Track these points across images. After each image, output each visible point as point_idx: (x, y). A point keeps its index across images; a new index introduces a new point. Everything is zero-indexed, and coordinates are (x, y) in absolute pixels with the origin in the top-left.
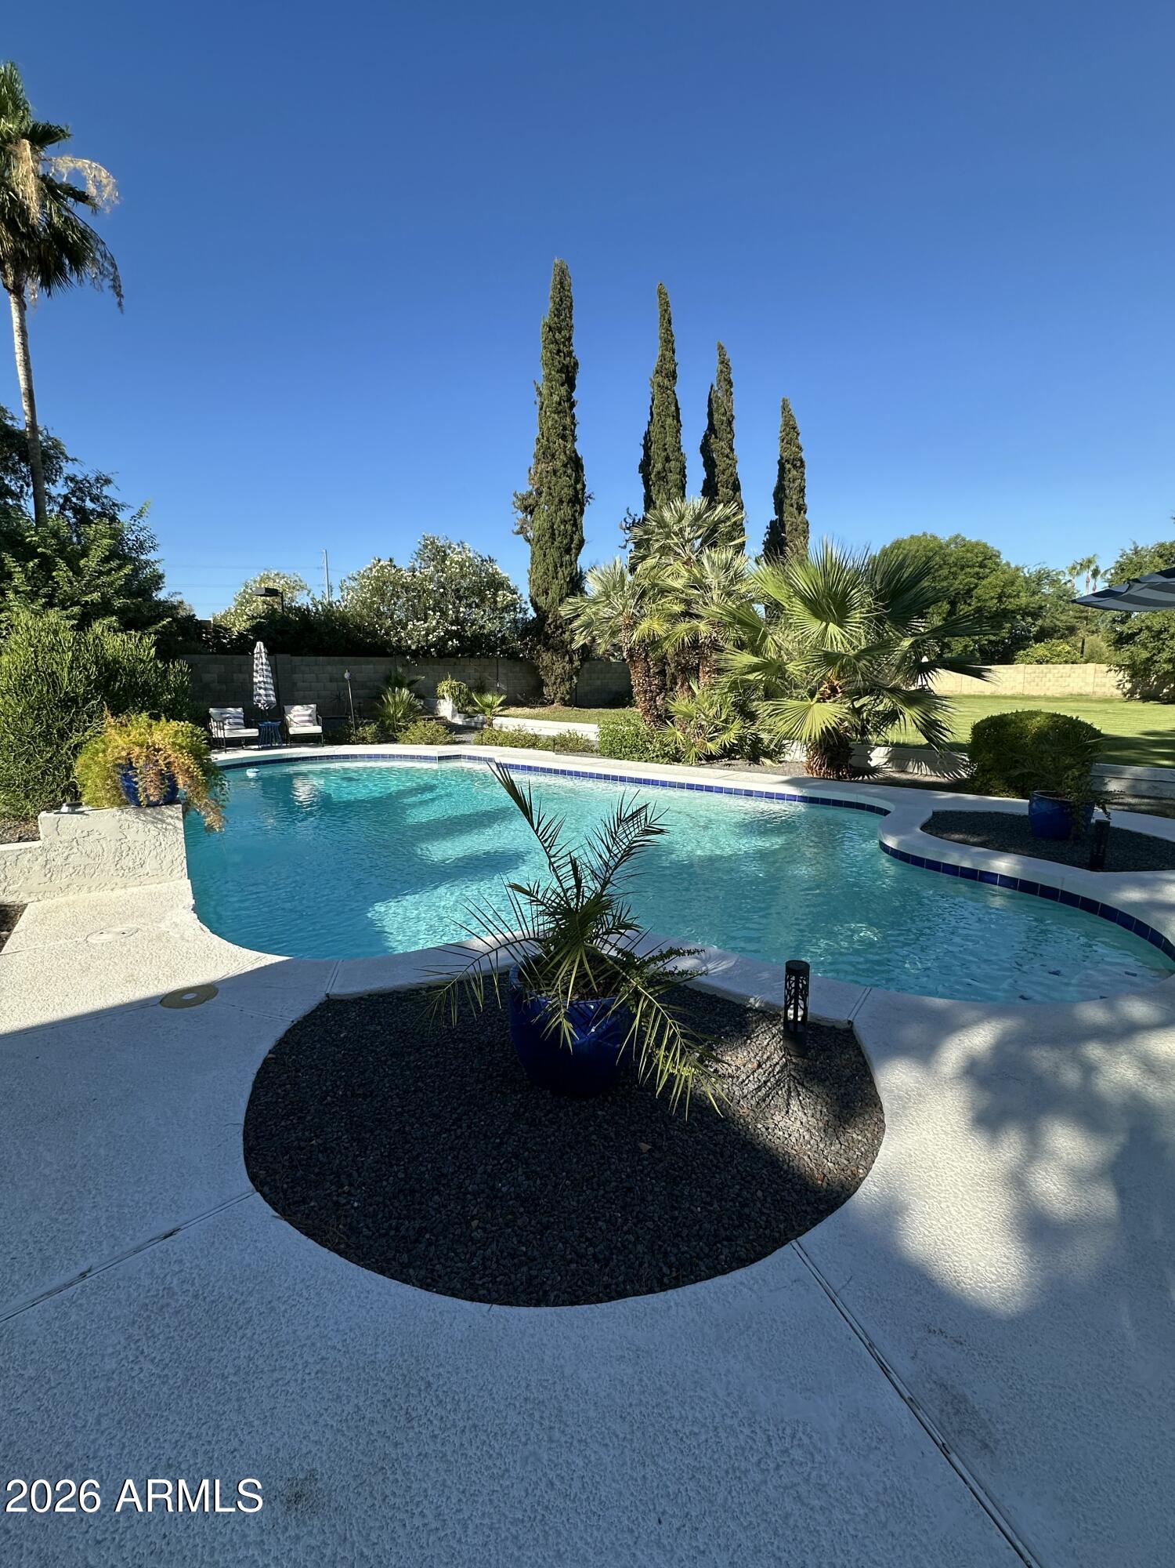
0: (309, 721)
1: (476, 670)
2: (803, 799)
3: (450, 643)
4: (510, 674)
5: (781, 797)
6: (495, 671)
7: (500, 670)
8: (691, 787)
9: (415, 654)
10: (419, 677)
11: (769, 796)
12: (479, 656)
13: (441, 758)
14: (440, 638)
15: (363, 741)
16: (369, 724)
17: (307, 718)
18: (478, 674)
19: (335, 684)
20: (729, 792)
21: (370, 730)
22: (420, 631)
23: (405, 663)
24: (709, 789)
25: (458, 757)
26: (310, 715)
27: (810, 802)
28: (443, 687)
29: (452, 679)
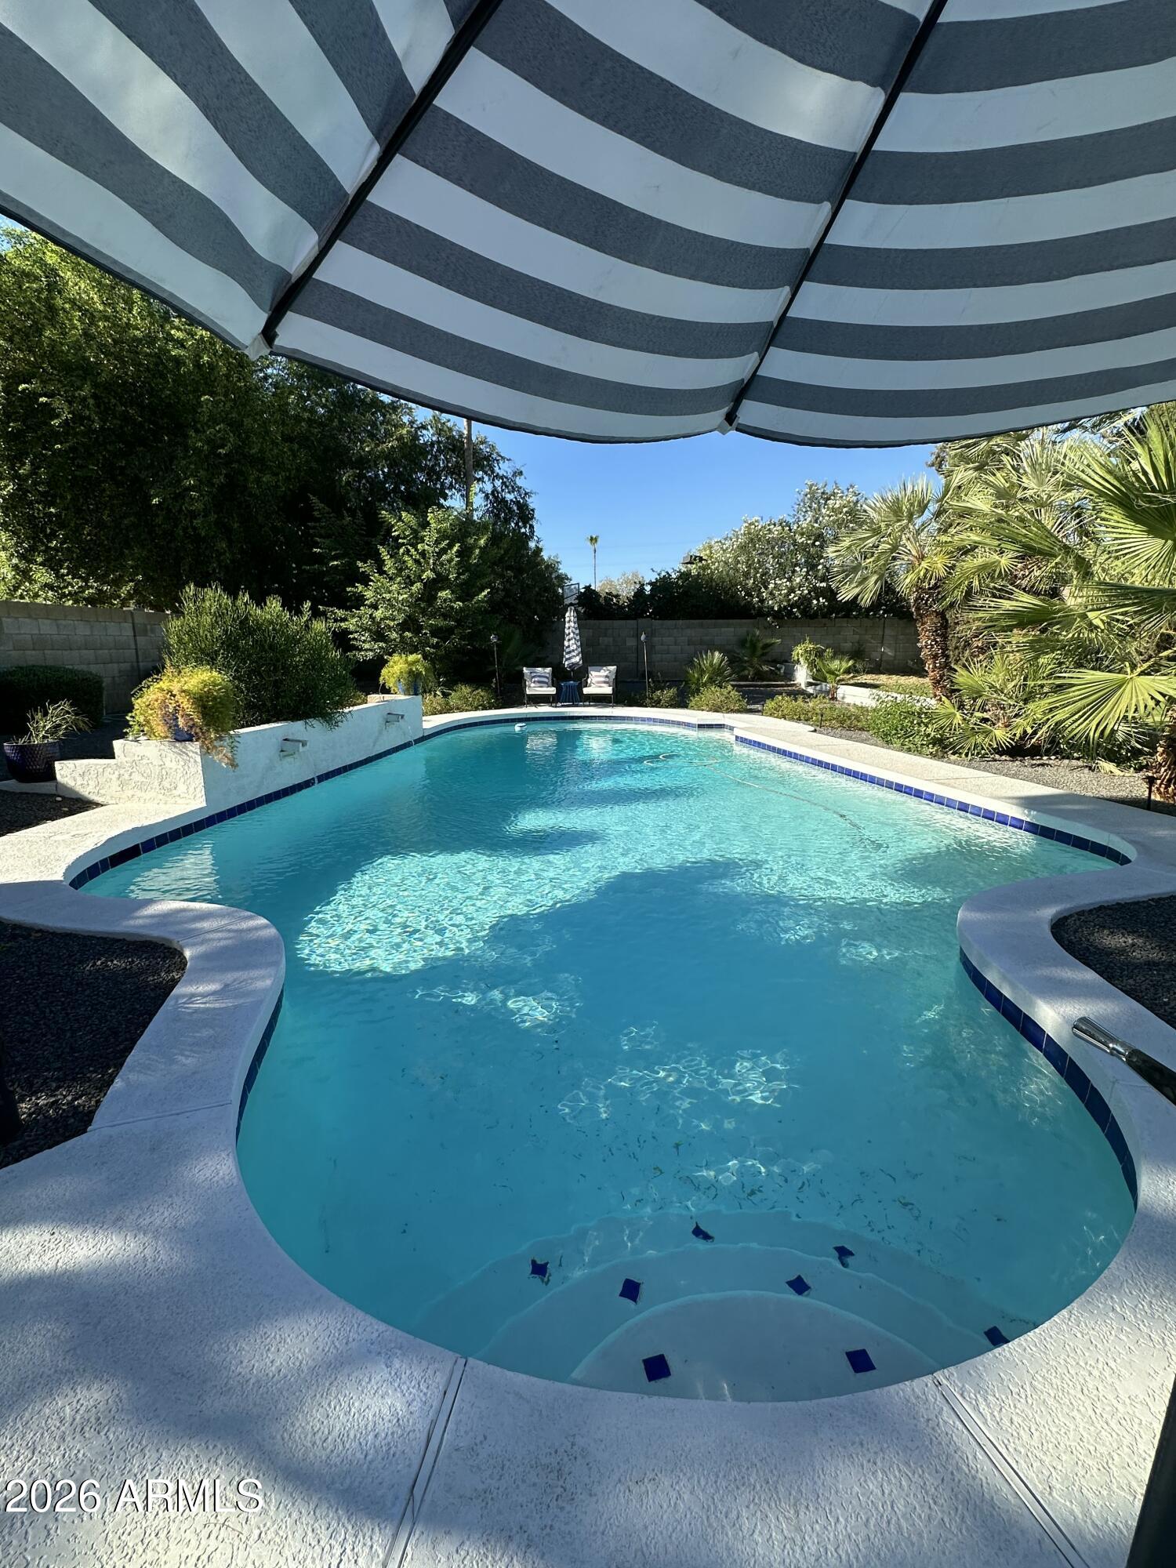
0: (605, 682)
1: (855, 633)
2: (1033, 828)
3: (815, 602)
4: (901, 637)
5: (1002, 820)
6: (881, 633)
7: (887, 632)
8: (899, 788)
9: (777, 615)
10: (773, 641)
11: (989, 815)
12: (856, 617)
13: (701, 726)
14: (802, 598)
15: (657, 704)
16: (670, 687)
17: (603, 679)
18: (857, 637)
19: (692, 647)
20: (940, 801)
21: (669, 693)
22: (779, 591)
23: (766, 625)
24: (918, 794)
25: (720, 726)
26: (607, 677)
27: (1042, 835)
28: (799, 651)
29: (810, 643)
